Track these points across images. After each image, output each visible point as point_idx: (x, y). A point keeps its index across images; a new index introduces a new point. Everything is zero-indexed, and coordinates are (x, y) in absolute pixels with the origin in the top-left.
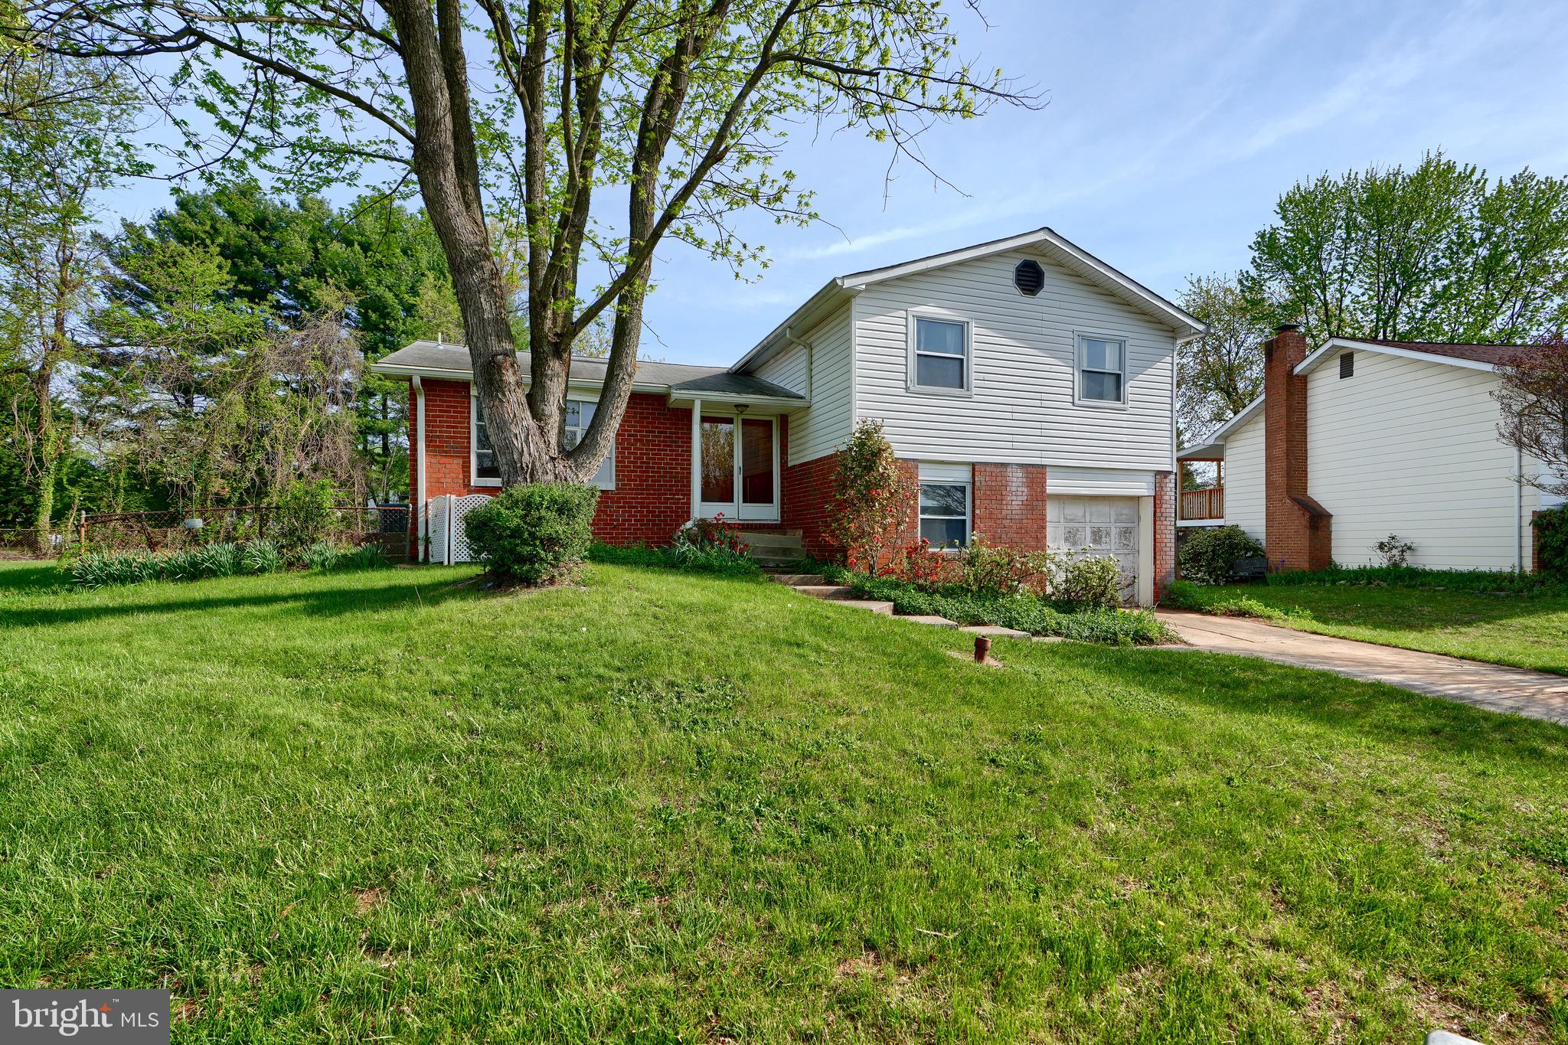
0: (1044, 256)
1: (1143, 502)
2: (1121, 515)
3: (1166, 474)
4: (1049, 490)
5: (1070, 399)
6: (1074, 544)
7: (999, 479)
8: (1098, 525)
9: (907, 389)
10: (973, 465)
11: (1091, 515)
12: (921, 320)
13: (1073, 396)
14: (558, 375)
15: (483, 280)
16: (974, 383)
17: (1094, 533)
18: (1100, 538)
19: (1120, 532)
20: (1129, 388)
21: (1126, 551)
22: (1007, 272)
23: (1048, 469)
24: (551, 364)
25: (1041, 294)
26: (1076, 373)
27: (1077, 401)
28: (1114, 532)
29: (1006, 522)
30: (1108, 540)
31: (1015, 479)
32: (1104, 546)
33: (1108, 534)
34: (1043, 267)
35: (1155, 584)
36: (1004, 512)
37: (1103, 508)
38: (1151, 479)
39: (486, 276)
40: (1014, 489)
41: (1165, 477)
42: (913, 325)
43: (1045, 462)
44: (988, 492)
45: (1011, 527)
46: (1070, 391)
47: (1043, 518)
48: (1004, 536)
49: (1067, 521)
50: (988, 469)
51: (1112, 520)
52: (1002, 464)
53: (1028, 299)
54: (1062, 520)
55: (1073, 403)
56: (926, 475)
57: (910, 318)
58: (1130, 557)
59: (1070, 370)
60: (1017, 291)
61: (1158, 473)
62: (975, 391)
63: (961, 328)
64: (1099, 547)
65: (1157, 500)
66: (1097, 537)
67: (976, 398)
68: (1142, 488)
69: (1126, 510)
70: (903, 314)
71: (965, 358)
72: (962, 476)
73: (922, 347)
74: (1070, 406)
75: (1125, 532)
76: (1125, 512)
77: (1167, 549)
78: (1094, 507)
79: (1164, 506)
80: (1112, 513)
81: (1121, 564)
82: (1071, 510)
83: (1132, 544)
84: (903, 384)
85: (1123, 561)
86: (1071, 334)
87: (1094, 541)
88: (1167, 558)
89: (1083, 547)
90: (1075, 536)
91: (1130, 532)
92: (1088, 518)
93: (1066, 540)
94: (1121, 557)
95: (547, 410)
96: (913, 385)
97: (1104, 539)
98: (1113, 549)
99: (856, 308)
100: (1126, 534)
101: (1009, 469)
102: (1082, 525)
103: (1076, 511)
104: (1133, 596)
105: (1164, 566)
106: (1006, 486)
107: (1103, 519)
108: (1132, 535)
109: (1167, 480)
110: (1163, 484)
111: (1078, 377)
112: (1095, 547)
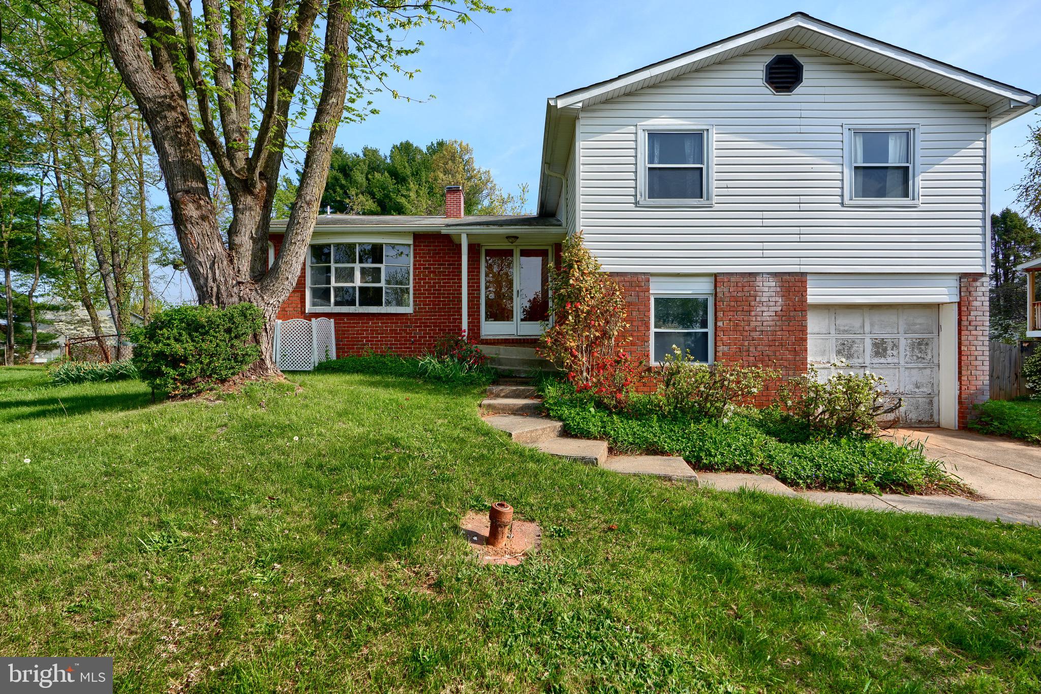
0: (803, 47)
1: (944, 312)
2: (915, 324)
3: (976, 276)
4: (810, 300)
5: (838, 199)
6: (849, 356)
7: (746, 289)
8: (882, 336)
9: (636, 203)
10: (715, 275)
11: (872, 325)
12: (654, 136)
13: (842, 196)
14: (251, 209)
15: (167, 128)
16: (715, 191)
17: (875, 345)
18: (885, 350)
19: (913, 344)
20: (920, 182)
21: (921, 365)
22: (756, 72)
23: (809, 277)
24: (242, 199)
25: (798, 90)
26: (846, 171)
27: (847, 201)
28: (903, 343)
29: (756, 335)
30: (895, 353)
31: (766, 289)
32: (890, 360)
33: (895, 346)
34: (800, 60)
35: (960, 403)
36: (753, 324)
37: (890, 318)
38: (954, 283)
39: (170, 124)
40: (764, 299)
41: (975, 280)
42: (643, 139)
43: (804, 269)
44: (732, 304)
45: (760, 339)
46: (839, 191)
47: (803, 330)
48: (752, 349)
49: (839, 332)
50: (733, 279)
51: (901, 330)
52: (750, 274)
53: (783, 97)
54: (833, 331)
55: (842, 204)
56: (658, 289)
57: (640, 132)
58: (928, 371)
59: (839, 168)
60: (768, 90)
61: (964, 275)
62: (715, 199)
63: (698, 137)
64: (883, 360)
65: (963, 307)
66: (880, 349)
67: (717, 207)
68: (943, 294)
69: (921, 320)
70: (632, 129)
71: (704, 167)
72: (700, 289)
73: (656, 160)
74: (839, 207)
75: (920, 344)
76: (919, 321)
77: (978, 363)
78: (877, 317)
79: (972, 314)
80: (901, 323)
81: (914, 379)
82: (845, 321)
83: (929, 357)
84: (632, 199)
85: (916, 376)
86: (839, 129)
87: (877, 354)
88: (978, 373)
89: (861, 361)
90: (850, 348)
91: (927, 344)
92: (867, 328)
93: (839, 352)
94: (914, 372)
95: (237, 240)
96: (644, 199)
97: (889, 352)
98: (902, 362)
99: (580, 129)
100: (921, 346)
101: (759, 278)
102: (859, 336)
103: (852, 321)
104: (932, 416)
105: (973, 383)
106: (755, 297)
107: (889, 330)
108: (930, 347)
109: (978, 284)
110: (972, 289)
111: (849, 174)
112: (876, 360)
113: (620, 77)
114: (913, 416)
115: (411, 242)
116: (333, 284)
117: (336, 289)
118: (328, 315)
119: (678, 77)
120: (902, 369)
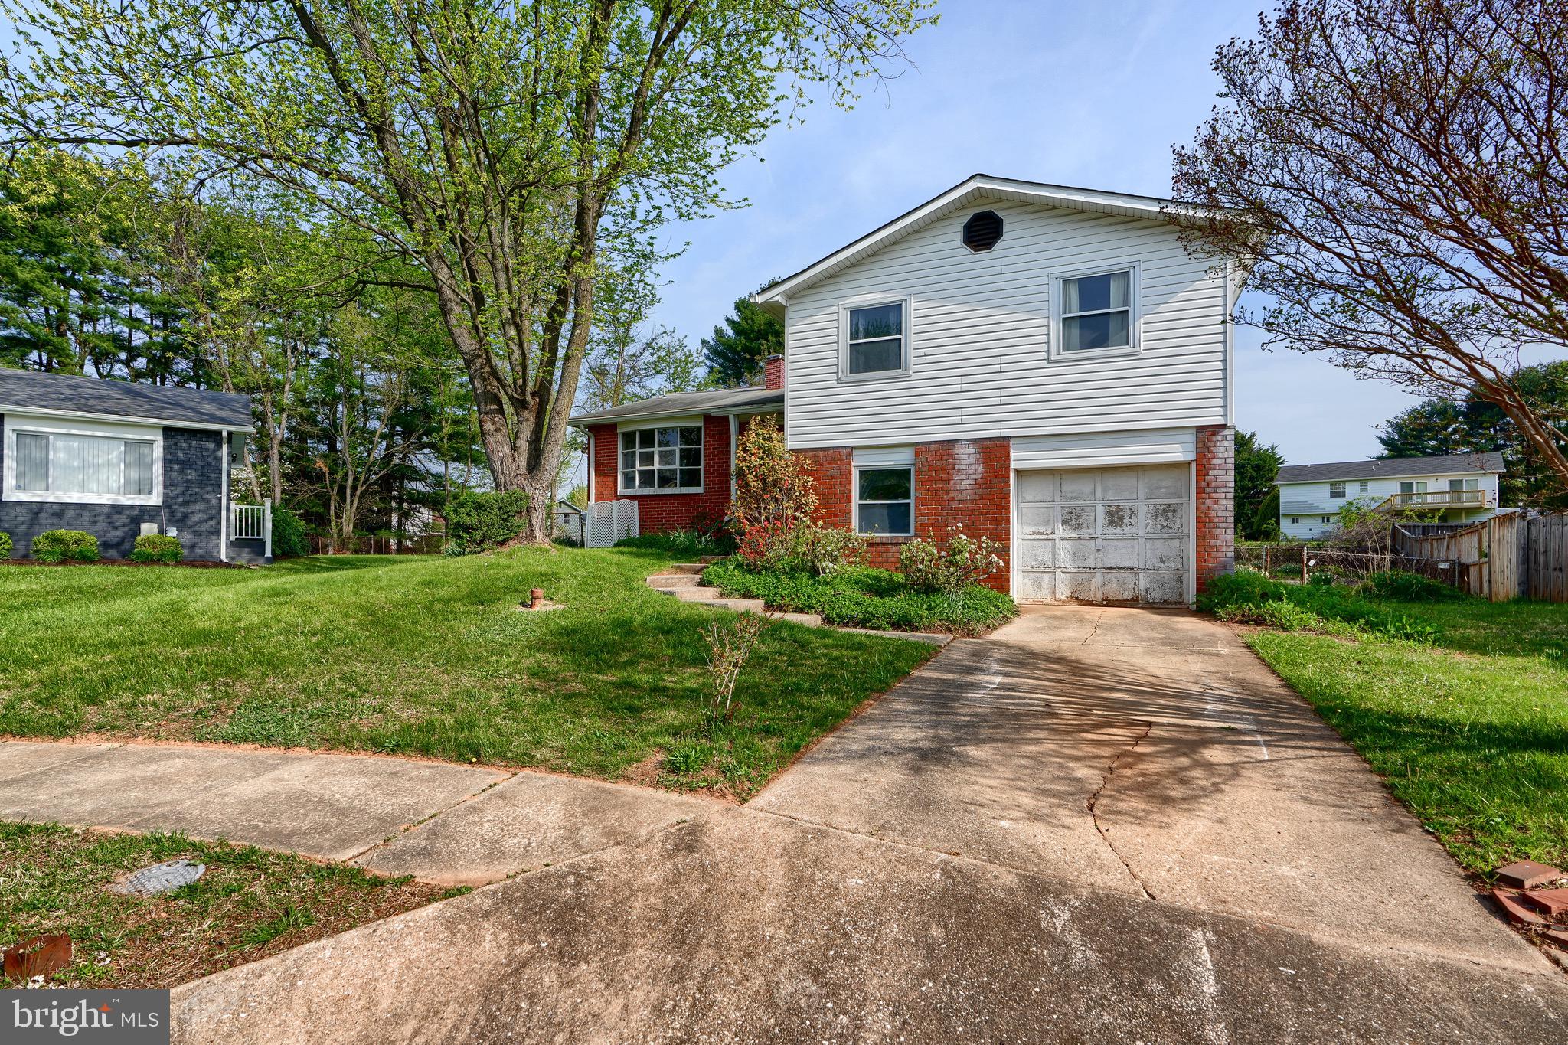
0: (1001, 201)
2: (1159, 488)
3: (1216, 429)
4: (1015, 465)
5: (1044, 355)
6: (1078, 527)
7: (945, 457)
8: (1120, 503)
9: (838, 380)
10: (917, 444)
11: (1105, 490)
12: (855, 313)
13: (1048, 351)
16: (913, 360)
17: (1109, 513)
18: (1121, 518)
19: (1156, 511)
20: (1141, 327)
21: (1166, 536)
22: (953, 235)
23: (1012, 442)
24: (522, 414)
25: (998, 245)
26: (1052, 324)
27: (1053, 357)
28: (1143, 510)
29: (954, 505)
30: (1133, 522)
31: (966, 457)
32: (1127, 530)
33: (1133, 514)
34: (1000, 214)
35: (1198, 579)
36: (952, 493)
37: (1128, 481)
38: (1190, 437)
40: (963, 467)
41: (1214, 434)
42: (845, 316)
43: (1006, 433)
44: (931, 473)
46: (1042, 347)
47: (1005, 497)
48: (951, 519)
49: (1064, 498)
50: (932, 448)
51: (1141, 495)
52: (949, 442)
53: (983, 255)
54: (1058, 499)
55: (1048, 360)
56: (859, 463)
57: (842, 311)
58: (1176, 543)
59: (1044, 322)
60: (967, 250)
61: (1200, 429)
62: (913, 368)
63: (897, 308)
64: (1118, 530)
65: (1202, 465)
66: (1115, 517)
67: (914, 376)
68: (1179, 451)
69: (1166, 482)
70: (832, 309)
71: (903, 337)
72: (900, 459)
73: (858, 336)
74: (1043, 364)
75: (1164, 511)
76: (1164, 484)
77: (1218, 531)
78: (1111, 481)
79: (1212, 473)
80: (1141, 486)
81: (1158, 552)
82: (1071, 487)
83: (1178, 525)
84: (834, 376)
85: (1161, 548)
86: (1045, 280)
87: (1111, 523)
88: (1219, 543)
89: (1091, 531)
90: (1078, 517)
91: (1175, 511)
92: (1099, 494)
93: (1065, 522)
94: (1158, 544)
95: (518, 443)
96: (845, 374)
97: (1127, 521)
98: (1142, 532)
99: (789, 316)
100: (1167, 512)
101: (958, 446)
102: (1089, 503)
103: (1084, 487)
104: (1181, 595)
105: (1214, 554)
106: (954, 465)
107: (1126, 495)
108: (1179, 514)
109: (1219, 438)
110: (1210, 444)
111: (1055, 328)
112: (1111, 530)
113: (810, 268)
114: (1156, 595)
115: (701, 424)
116: (638, 467)
117: (641, 472)
118: (632, 498)
119: (875, 254)
120: (1142, 541)
